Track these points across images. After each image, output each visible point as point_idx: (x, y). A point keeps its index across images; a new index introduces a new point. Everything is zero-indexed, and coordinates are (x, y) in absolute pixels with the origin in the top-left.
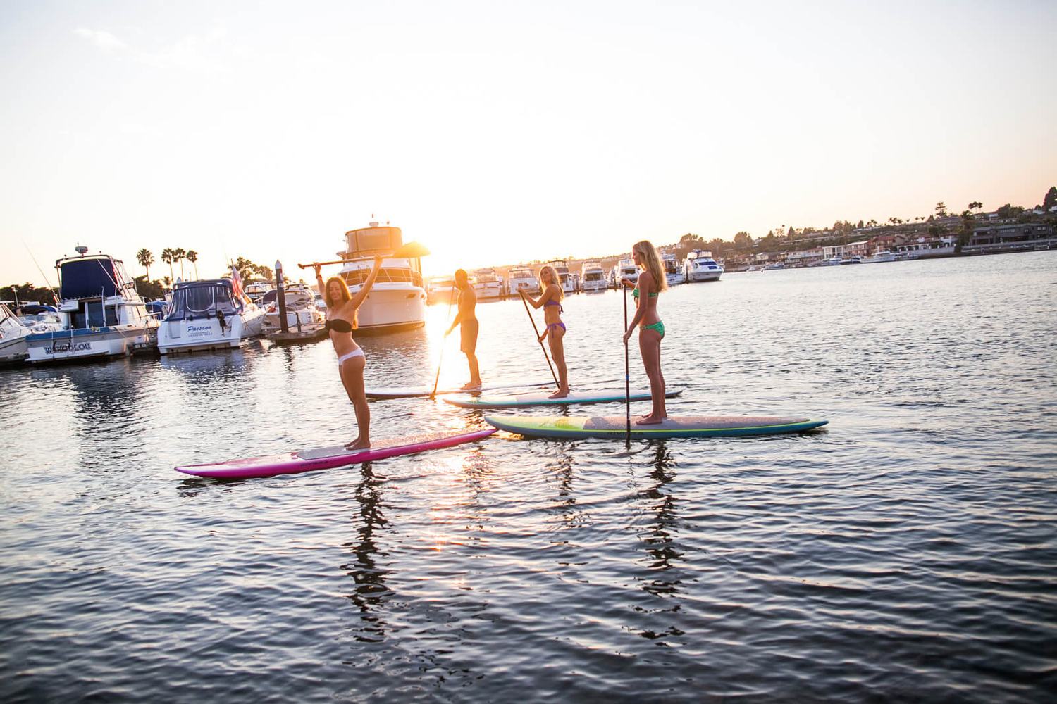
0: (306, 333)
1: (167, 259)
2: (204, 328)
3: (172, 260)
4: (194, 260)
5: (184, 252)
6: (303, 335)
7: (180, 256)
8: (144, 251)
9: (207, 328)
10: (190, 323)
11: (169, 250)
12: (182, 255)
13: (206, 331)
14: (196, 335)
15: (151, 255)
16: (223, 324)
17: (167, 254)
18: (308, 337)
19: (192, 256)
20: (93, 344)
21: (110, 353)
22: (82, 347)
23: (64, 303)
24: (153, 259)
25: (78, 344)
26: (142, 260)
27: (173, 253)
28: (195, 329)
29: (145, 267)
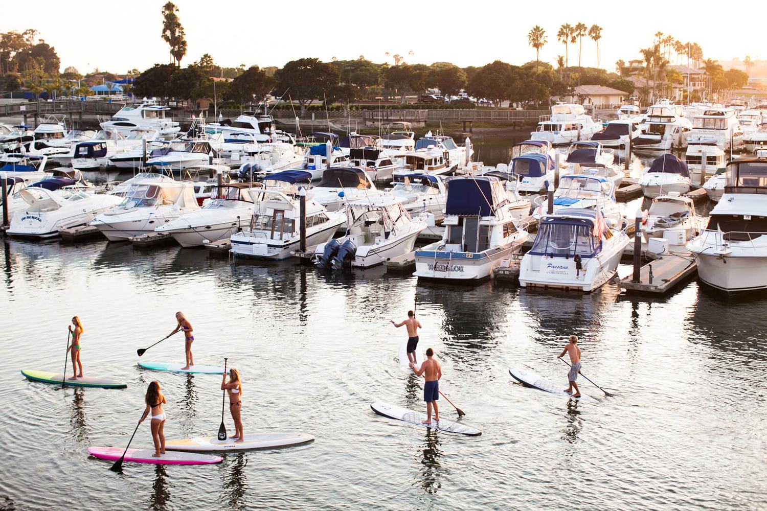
0: (656, 287)
1: (563, 38)
2: (561, 267)
3: (570, 39)
4: (596, 38)
5: (586, 28)
6: (652, 289)
7: (579, 34)
8: (537, 28)
9: (564, 268)
10: (550, 260)
11: (567, 27)
12: (582, 33)
13: (562, 270)
14: (554, 273)
15: (545, 34)
16: (579, 267)
17: (565, 31)
18: (658, 291)
19: (595, 32)
20: (466, 268)
21: (478, 278)
22: (456, 269)
23: (447, 217)
24: (546, 39)
25: (454, 266)
26: (533, 39)
27: (572, 30)
28: (553, 267)
29: (535, 49)
